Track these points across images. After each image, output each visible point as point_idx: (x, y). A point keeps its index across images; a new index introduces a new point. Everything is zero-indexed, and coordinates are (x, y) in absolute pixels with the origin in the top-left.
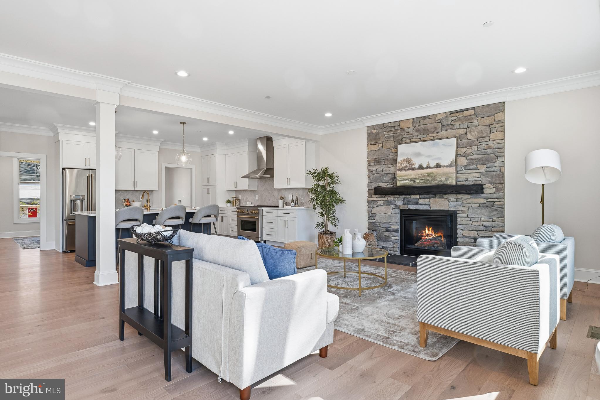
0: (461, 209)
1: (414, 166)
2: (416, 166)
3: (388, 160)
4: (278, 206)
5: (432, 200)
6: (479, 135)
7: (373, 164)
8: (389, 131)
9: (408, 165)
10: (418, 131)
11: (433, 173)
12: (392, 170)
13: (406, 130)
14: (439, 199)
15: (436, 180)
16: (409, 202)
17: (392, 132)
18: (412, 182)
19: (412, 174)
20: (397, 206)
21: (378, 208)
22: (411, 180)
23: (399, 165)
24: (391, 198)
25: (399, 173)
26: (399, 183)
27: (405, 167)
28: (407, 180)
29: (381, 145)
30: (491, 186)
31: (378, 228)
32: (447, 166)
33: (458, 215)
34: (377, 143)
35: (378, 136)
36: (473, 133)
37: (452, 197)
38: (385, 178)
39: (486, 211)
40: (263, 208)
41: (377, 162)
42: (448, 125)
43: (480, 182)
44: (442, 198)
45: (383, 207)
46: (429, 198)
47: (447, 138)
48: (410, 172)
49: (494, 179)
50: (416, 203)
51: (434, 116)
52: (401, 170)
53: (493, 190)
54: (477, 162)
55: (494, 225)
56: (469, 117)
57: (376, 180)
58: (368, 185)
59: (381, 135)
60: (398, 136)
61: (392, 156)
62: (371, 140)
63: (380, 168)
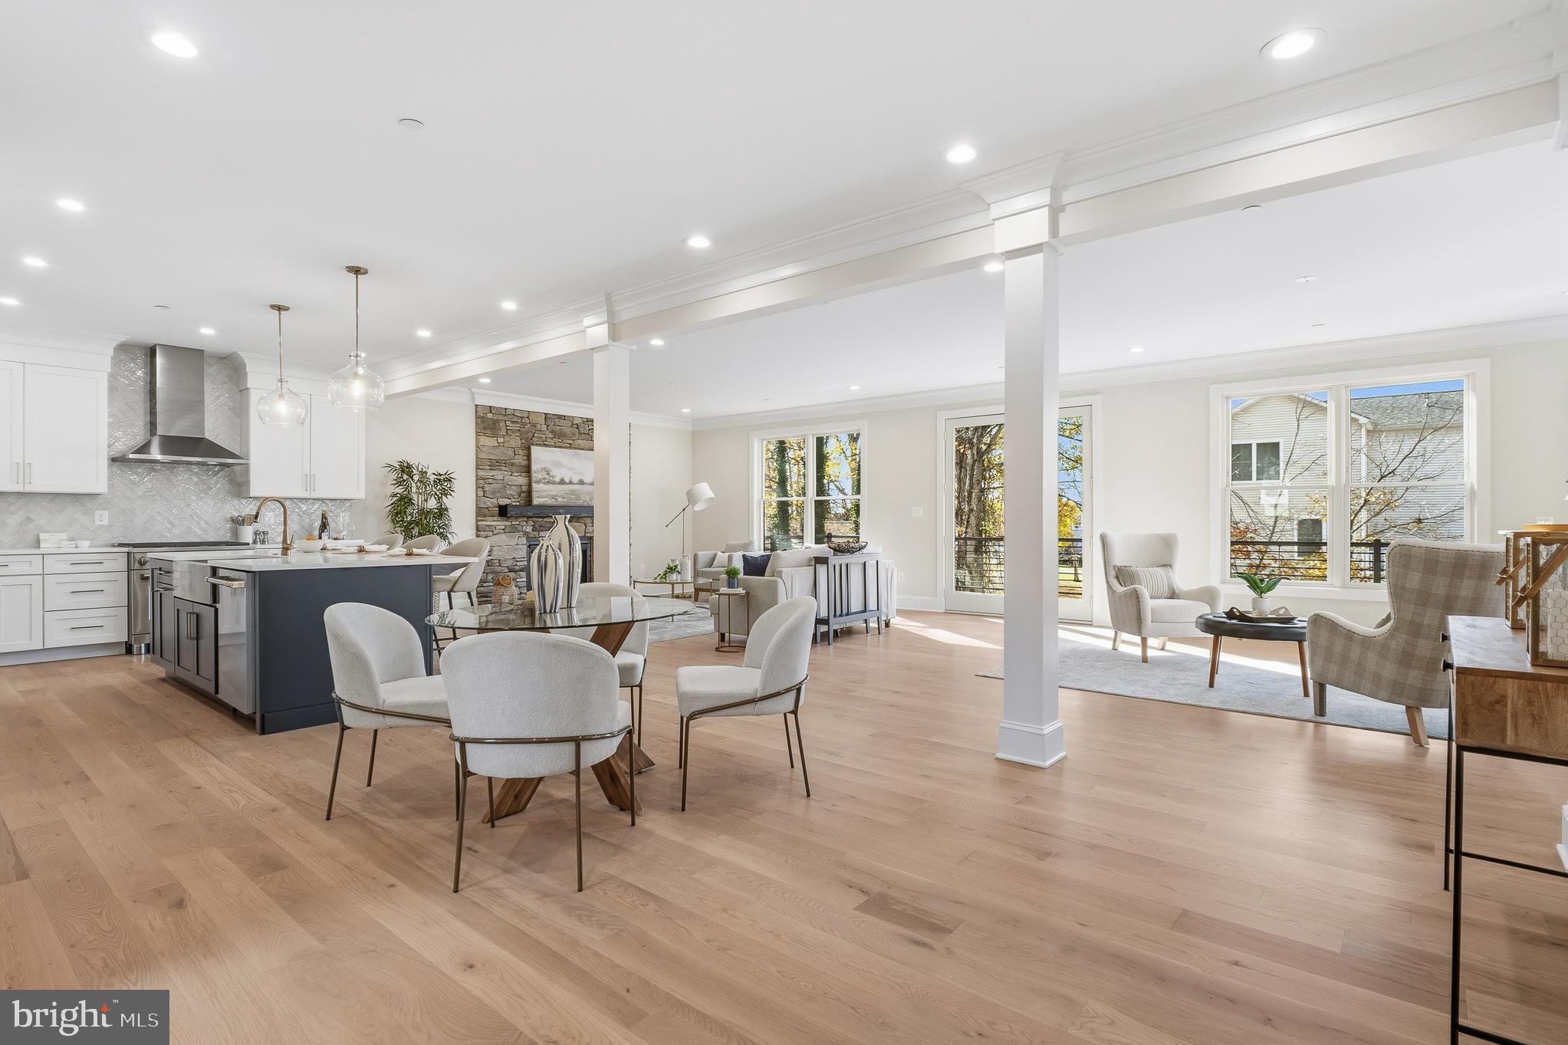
1: (554, 479)
2: (558, 479)
3: (512, 464)
7: (489, 468)
8: (513, 422)
9: (547, 477)
10: (552, 432)
11: (576, 490)
12: (522, 480)
13: (539, 426)
14: (576, 524)
15: (581, 499)
16: (542, 528)
17: (519, 425)
18: (551, 500)
19: (553, 489)
20: (526, 534)
21: (496, 538)
22: (551, 497)
23: (534, 475)
24: (517, 520)
25: (535, 486)
26: (535, 501)
27: (542, 479)
28: (548, 496)
29: (501, 440)
31: (498, 569)
34: (495, 436)
37: (588, 521)
38: (507, 492)
41: (495, 464)
45: (503, 536)
47: (583, 449)
48: (550, 487)
52: (538, 482)
57: (494, 492)
58: (477, 501)
59: (502, 424)
60: (527, 432)
61: (520, 460)
62: (485, 428)
63: (499, 475)
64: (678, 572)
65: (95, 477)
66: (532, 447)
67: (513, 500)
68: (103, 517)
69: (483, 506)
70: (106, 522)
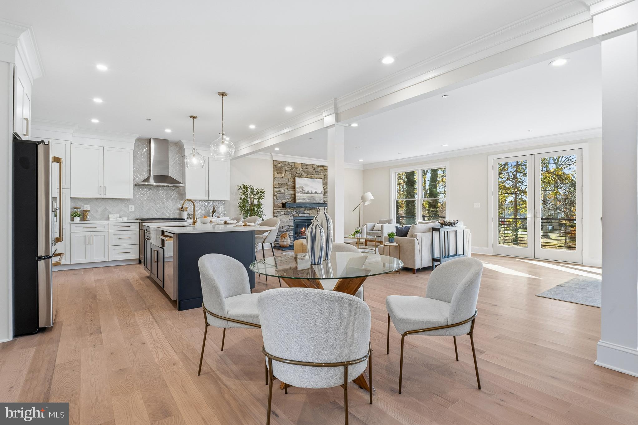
2: (306, 192)
3: (288, 185)
8: (288, 167)
9: (302, 190)
10: (304, 171)
11: (314, 196)
12: (292, 192)
13: (298, 169)
14: (314, 211)
16: (300, 213)
17: (290, 169)
19: (305, 196)
20: (293, 215)
22: (304, 200)
23: (297, 190)
24: (289, 209)
25: (297, 194)
26: (297, 201)
27: (300, 191)
28: (302, 199)
29: (283, 175)
32: (320, 194)
34: (281, 173)
35: (282, 169)
38: (286, 197)
41: (281, 185)
42: (318, 172)
45: (284, 216)
46: (309, 210)
47: (318, 179)
48: (303, 195)
50: (303, 213)
51: (311, 165)
52: (298, 193)
57: (280, 197)
58: (274, 201)
59: (284, 168)
60: (294, 172)
61: (291, 183)
62: (277, 170)
63: (282, 190)
64: (360, 233)
65: (128, 192)
66: (296, 178)
67: (288, 201)
68: (132, 208)
69: (276, 203)
70: (133, 210)
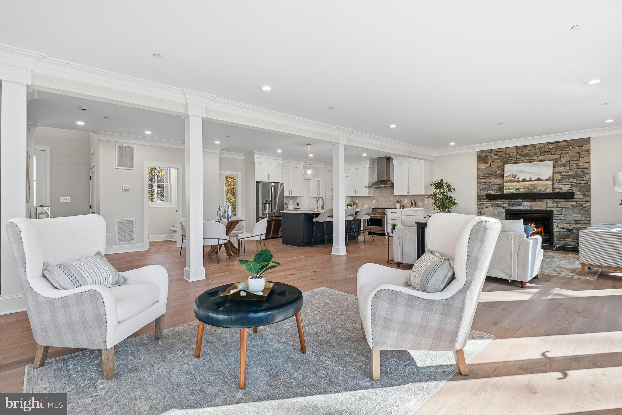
0: (556, 209)
1: (519, 180)
2: (521, 179)
3: (495, 175)
4: (395, 208)
5: (532, 203)
6: (571, 159)
7: (483, 178)
8: (496, 155)
9: (514, 179)
10: (521, 155)
11: (534, 185)
12: (499, 182)
13: (511, 154)
14: (539, 203)
15: (537, 189)
16: (514, 205)
17: (499, 156)
18: (517, 191)
19: (517, 185)
20: (503, 208)
21: (487, 209)
22: (517, 190)
23: (505, 179)
24: (498, 201)
25: (505, 184)
26: (506, 192)
27: (511, 180)
28: (513, 189)
29: (489, 164)
30: (580, 193)
32: (546, 180)
33: (554, 213)
34: (487, 163)
35: (486, 158)
36: (565, 158)
37: (549, 201)
38: (493, 188)
39: (577, 210)
40: (387, 209)
41: (486, 176)
42: (546, 152)
43: (571, 191)
44: (541, 201)
45: (491, 208)
46: (531, 202)
47: (544, 161)
48: (516, 184)
49: (582, 189)
50: (520, 205)
51: (534, 146)
52: (508, 182)
53: (582, 196)
54: (569, 177)
55: (583, 219)
56: (563, 147)
57: (485, 189)
58: (478, 193)
59: (490, 157)
60: (504, 158)
61: (499, 172)
62: (480, 161)
63: (488, 181)
66: (505, 166)
69: (480, 195)
